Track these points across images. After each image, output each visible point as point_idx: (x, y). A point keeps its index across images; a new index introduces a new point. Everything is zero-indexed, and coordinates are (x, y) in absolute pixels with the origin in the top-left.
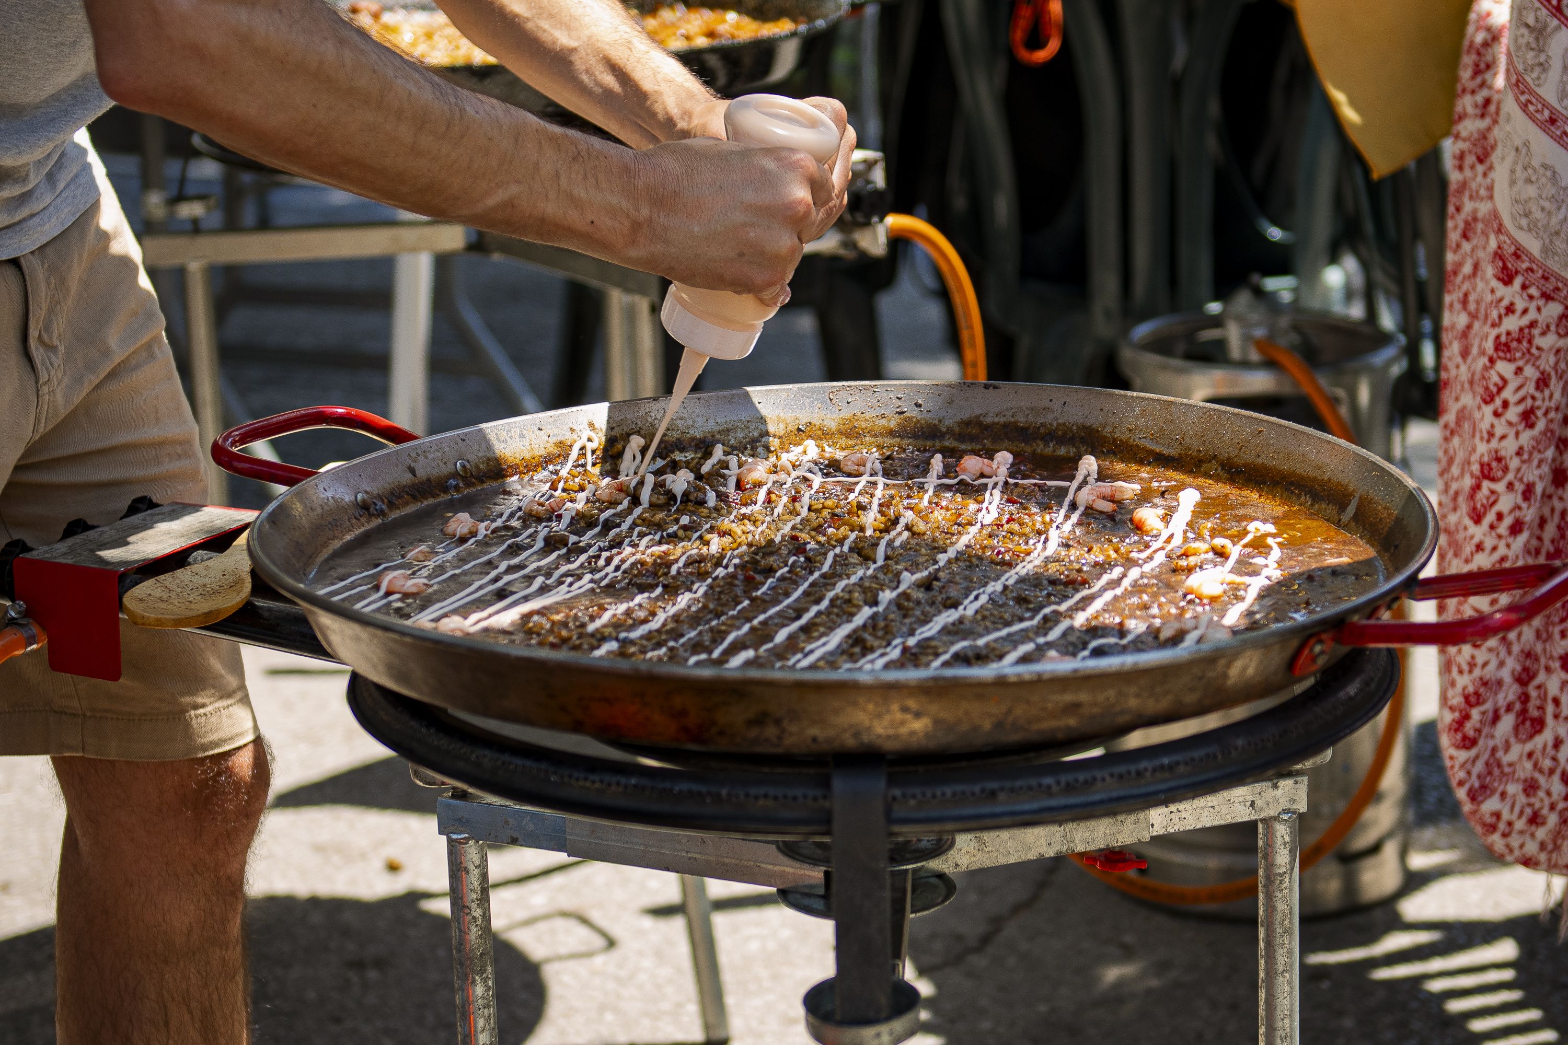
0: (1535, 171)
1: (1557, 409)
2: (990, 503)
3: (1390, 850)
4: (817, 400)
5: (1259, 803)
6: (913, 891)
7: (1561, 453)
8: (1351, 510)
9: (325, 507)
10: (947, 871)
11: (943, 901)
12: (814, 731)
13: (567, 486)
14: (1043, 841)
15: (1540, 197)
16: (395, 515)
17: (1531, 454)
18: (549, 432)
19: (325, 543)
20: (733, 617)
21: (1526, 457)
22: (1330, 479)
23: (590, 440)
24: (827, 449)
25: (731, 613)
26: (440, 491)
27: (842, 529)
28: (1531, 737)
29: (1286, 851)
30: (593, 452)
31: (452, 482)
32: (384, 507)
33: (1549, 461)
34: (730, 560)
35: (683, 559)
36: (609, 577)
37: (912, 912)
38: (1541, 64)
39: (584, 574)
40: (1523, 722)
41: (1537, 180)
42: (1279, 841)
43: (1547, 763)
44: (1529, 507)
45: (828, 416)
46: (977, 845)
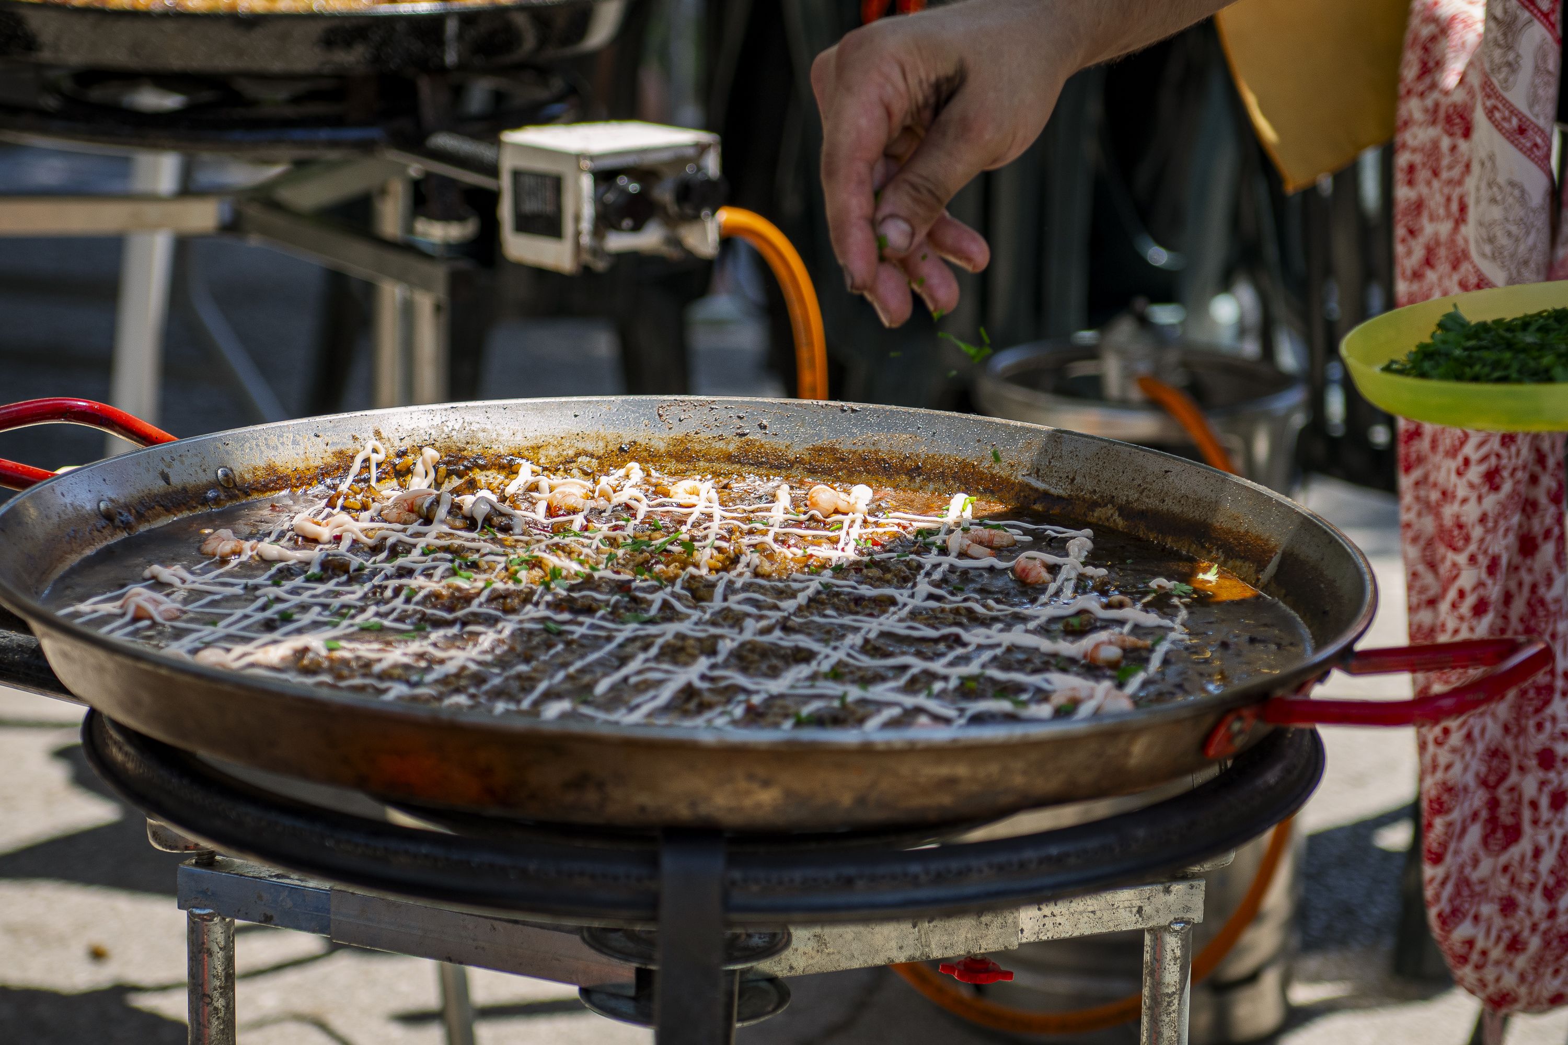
0: (1500, 188)
1: (1524, 467)
2: (846, 544)
3: (1270, 980)
4: (644, 415)
5: (1147, 909)
6: (740, 996)
7: (1529, 518)
8: (1271, 568)
9: (63, 515)
10: (780, 974)
11: (775, 1010)
12: (643, 798)
13: (347, 504)
14: (893, 944)
15: (1507, 219)
16: (143, 528)
17: (1496, 522)
18: (327, 439)
19: (61, 557)
20: (545, 662)
21: (1490, 524)
22: (1247, 532)
23: (375, 451)
24: (653, 473)
25: (543, 658)
26: (197, 503)
27: (672, 567)
28: (1505, 848)
29: (1176, 968)
30: (378, 465)
31: (211, 494)
32: (131, 519)
33: (1516, 527)
34: (541, 596)
35: (486, 593)
36: (398, 611)
37: (739, 1020)
38: (1509, 64)
39: (368, 606)
40: (1494, 831)
41: (1504, 199)
42: (1169, 955)
43: (1526, 877)
44: (1495, 584)
45: (657, 435)
46: (816, 945)
